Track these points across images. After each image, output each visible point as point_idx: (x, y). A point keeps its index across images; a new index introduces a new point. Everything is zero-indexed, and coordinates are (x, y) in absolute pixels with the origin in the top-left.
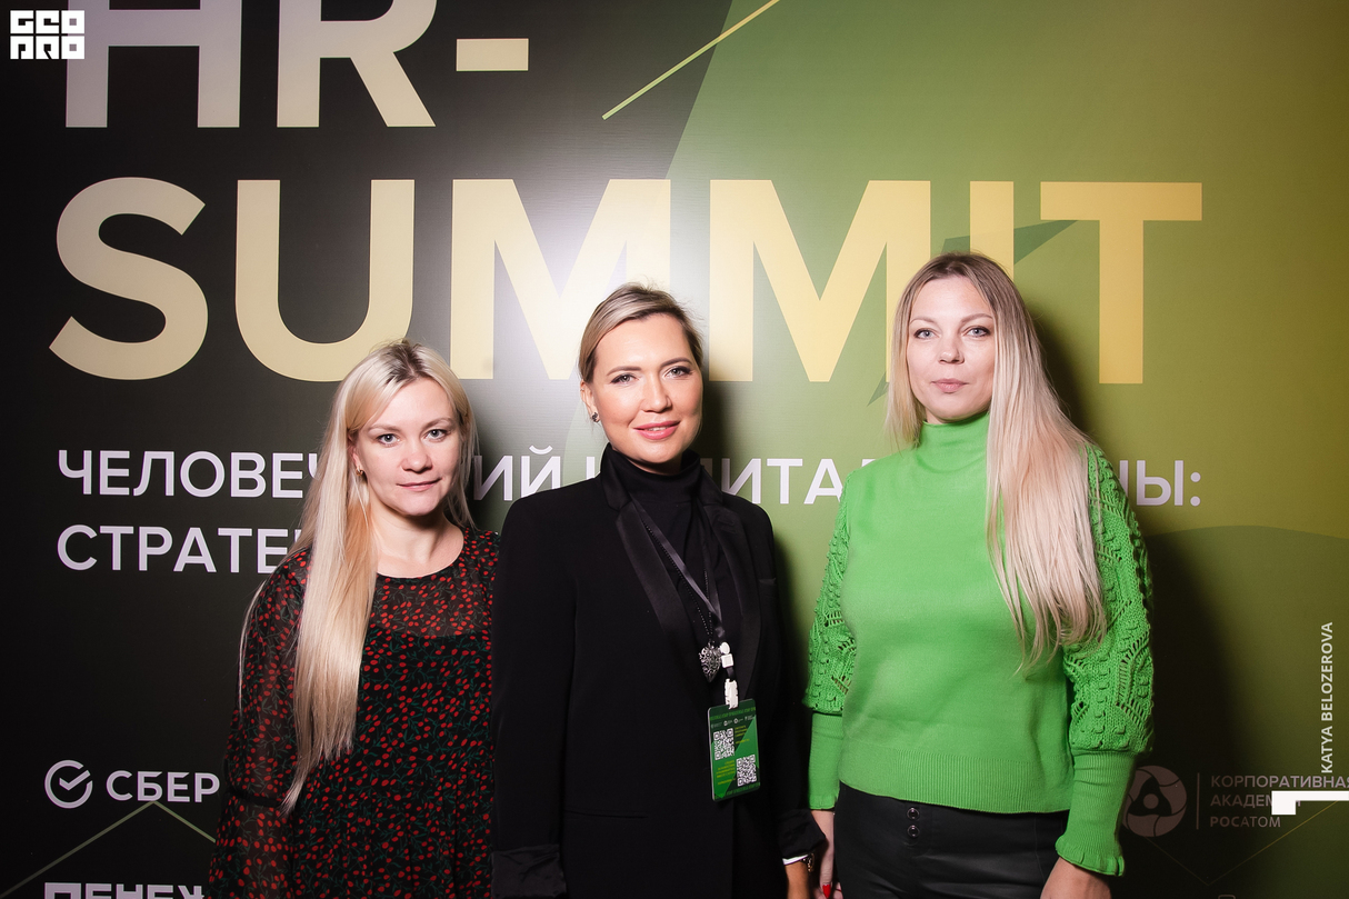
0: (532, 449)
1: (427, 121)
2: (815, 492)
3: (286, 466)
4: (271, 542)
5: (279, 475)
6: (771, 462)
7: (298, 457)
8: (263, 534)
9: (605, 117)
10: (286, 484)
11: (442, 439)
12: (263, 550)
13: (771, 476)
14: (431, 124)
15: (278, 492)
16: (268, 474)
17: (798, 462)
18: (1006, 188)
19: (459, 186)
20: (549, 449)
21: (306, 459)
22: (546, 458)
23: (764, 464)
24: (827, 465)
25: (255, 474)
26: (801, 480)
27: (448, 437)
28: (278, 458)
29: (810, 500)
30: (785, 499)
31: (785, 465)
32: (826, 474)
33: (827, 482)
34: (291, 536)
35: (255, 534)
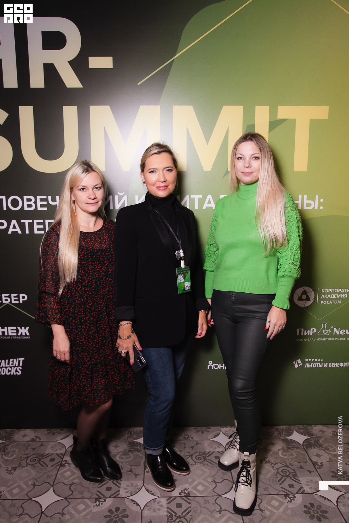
0: (118, 193)
1: (81, 86)
2: (206, 205)
3: (41, 200)
4: (38, 224)
5: (39, 203)
6: (192, 196)
7: (45, 197)
8: (35, 221)
9: (139, 84)
10: (42, 206)
11: (99, 190)
12: (36, 227)
13: (192, 201)
14: (82, 87)
15: (39, 208)
16: (35, 202)
17: (201, 196)
18: (267, 108)
19: (92, 108)
20: (124, 193)
21: (47, 197)
22: (123, 196)
23: (190, 197)
24: (209, 197)
25: (32, 203)
26: (201, 202)
27: (101, 189)
28: (39, 197)
29: (204, 208)
30: (196, 208)
31: (196, 197)
32: (209, 200)
33: (209, 203)
34: (44, 222)
35: (33, 221)
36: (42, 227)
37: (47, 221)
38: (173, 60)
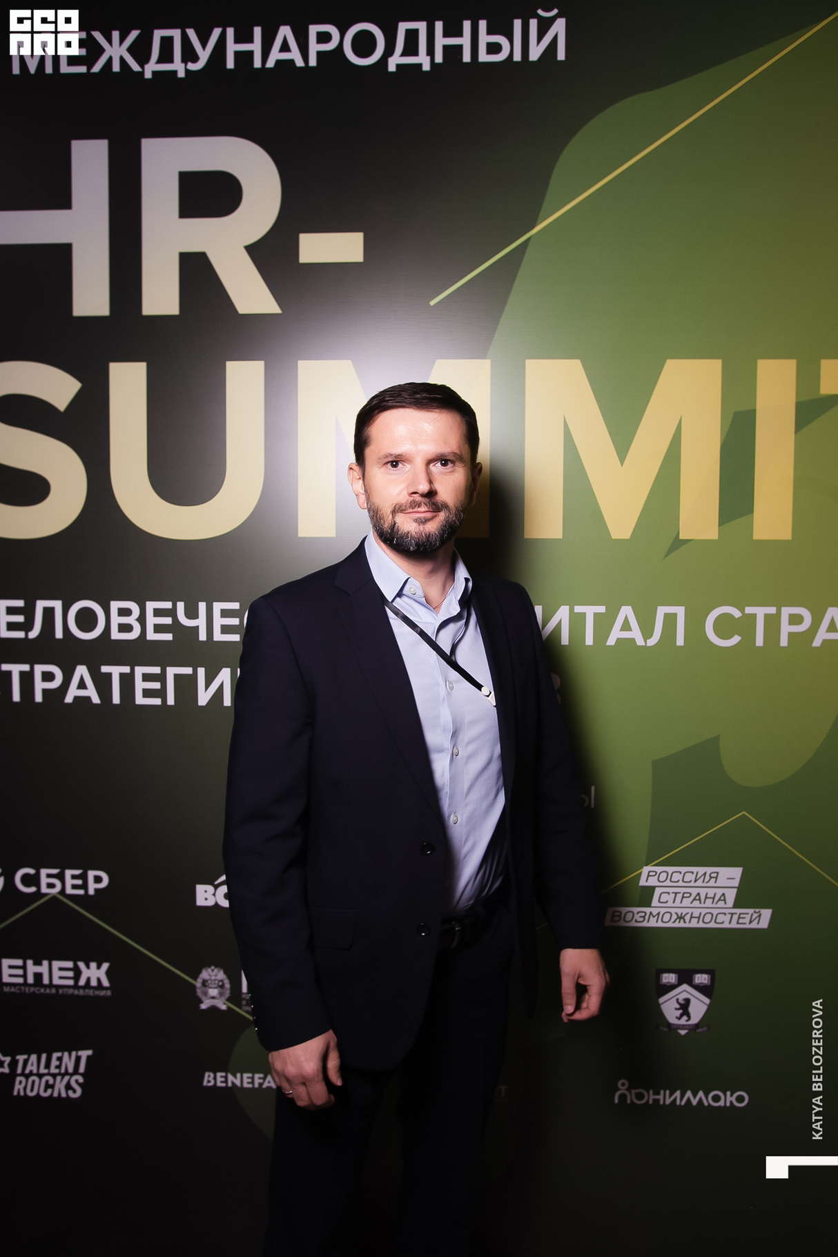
1: (276, 309)
2: (616, 634)
3: (158, 613)
4: (147, 678)
5: (151, 620)
6: (578, 609)
7: (168, 605)
8: (140, 671)
9: (432, 303)
10: (158, 629)
12: (140, 685)
13: (577, 621)
14: (279, 311)
15: (151, 635)
16: (142, 620)
17: (602, 609)
18: (789, 367)
19: (304, 366)
21: (175, 606)
23: (571, 610)
24: (626, 611)
25: (131, 620)
26: (604, 625)
28: (151, 606)
29: (611, 642)
30: (589, 640)
31: (590, 611)
32: (626, 619)
33: (626, 626)
34: (164, 672)
35: (133, 671)
36: (156, 685)
37: (171, 672)
38: (529, 240)
